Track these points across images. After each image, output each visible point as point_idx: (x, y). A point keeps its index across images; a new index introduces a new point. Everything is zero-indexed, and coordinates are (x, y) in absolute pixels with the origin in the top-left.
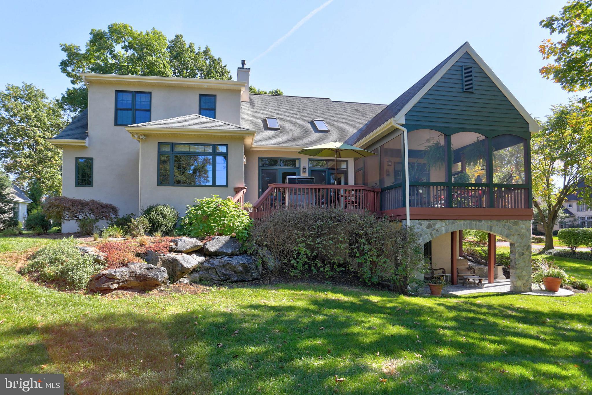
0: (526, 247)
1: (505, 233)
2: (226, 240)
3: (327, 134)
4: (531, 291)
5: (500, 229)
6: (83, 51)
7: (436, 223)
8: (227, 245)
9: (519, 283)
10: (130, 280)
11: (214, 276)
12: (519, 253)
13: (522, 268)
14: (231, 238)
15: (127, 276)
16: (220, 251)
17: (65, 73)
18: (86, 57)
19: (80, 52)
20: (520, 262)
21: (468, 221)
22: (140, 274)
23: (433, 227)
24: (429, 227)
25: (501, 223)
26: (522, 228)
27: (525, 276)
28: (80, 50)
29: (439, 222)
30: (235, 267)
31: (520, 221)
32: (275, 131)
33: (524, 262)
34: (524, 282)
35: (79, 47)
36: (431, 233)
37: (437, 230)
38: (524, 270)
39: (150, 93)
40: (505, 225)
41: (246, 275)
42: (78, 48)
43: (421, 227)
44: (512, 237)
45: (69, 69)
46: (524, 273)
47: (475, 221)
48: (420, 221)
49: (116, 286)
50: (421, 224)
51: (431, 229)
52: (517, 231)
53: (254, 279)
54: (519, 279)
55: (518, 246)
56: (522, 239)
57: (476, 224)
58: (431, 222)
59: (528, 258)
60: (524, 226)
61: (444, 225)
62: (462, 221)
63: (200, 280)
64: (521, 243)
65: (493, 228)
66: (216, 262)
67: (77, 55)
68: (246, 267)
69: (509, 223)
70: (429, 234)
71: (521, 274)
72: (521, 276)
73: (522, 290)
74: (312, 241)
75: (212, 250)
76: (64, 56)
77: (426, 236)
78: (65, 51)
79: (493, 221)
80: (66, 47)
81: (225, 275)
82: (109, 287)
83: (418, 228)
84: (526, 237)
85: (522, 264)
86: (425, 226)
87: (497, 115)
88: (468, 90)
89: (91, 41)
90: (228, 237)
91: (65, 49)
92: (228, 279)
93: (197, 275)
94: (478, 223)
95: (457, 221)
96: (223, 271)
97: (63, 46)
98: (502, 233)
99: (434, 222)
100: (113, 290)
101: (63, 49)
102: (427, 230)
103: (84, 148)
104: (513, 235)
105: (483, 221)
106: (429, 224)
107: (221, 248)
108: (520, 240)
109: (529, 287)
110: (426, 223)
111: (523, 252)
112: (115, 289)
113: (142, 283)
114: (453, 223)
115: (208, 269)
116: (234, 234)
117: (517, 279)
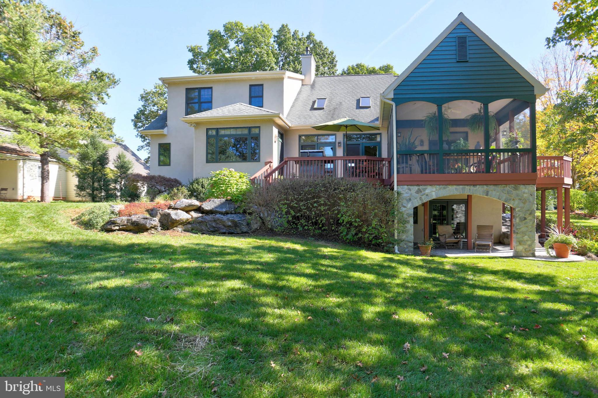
0: (529, 212)
1: (504, 198)
2: (222, 202)
3: (368, 109)
4: (534, 256)
5: (499, 193)
6: (205, 50)
7: (426, 189)
8: (222, 205)
9: (520, 248)
10: (127, 225)
11: (204, 228)
12: (520, 218)
13: (524, 233)
14: (226, 200)
15: (125, 222)
16: (214, 210)
17: (192, 70)
18: (208, 55)
19: (202, 51)
20: (521, 227)
21: (461, 186)
22: (134, 221)
23: (423, 192)
24: (419, 191)
25: (499, 188)
26: (524, 193)
27: (527, 241)
28: (202, 49)
29: (429, 187)
30: (224, 222)
31: (522, 186)
32: (319, 111)
33: (527, 227)
34: (526, 246)
35: (201, 46)
36: (421, 197)
37: (427, 195)
38: (526, 235)
39: (211, 88)
40: (504, 190)
41: (235, 229)
42: (200, 48)
43: (409, 192)
44: (512, 202)
45: (195, 66)
46: (526, 238)
47: (468, 186)
48: (409, 187)
49: (117, 228)
50: (410, 190)
51: (420, 194)
52: (518, 195)
53: (243, 233)
54: (520, 244)
55: (519, 211)
56: (524, 203)
57: (470, 189)
58: (421, 187)
59: (531, 223)
60: (526, 191)
61: (434, 190)
62: (455, 186)
63: (192, 230)
64: (522, 208)
65: (490, 192)
66: (209, 217)
67: (200, 53)
68: (236, 222)
69: (508, 188)
70: (418, 199)
71: (522, 239)
72: (522, 241)
73: (524, 255)
74: (296, 204)
75: (207, 209)
76: (190, 56)
77: (416, 200)
78: (191, 52)
79: (490, 186)
80: (191, 48)
81: (214, 227)
82: (111, 228)
83: (406, 193)
84: (530, 202)
85: (524, 229)
86: (415, 191)
87: (496, 81)
88: (462, 60)
89: (210, 41)
90: (223, 200)
91: (191, 50)
92: (217, 231)
93: (190, 226)
94: (472, 187)
95: (448, 186)
96: (214, 225)
97: (189, 48)
98: (500, 198)
99: (424, 187)
100: (115, 230)
101: (189, 50)
102: (417, 195)
103: (164, 136)
104: (513, 200)
105: (478, 186)
106: (419, 189)
107: (216, 208)
108: (522, 205)
109: (531, 252)
110: (416, 188)
111: (525, 216)
112: (117, 230)
113: (136, 227)
114: (444, 188)
115: (200, 223)
116: (229, 198)
117: (518, 243)
